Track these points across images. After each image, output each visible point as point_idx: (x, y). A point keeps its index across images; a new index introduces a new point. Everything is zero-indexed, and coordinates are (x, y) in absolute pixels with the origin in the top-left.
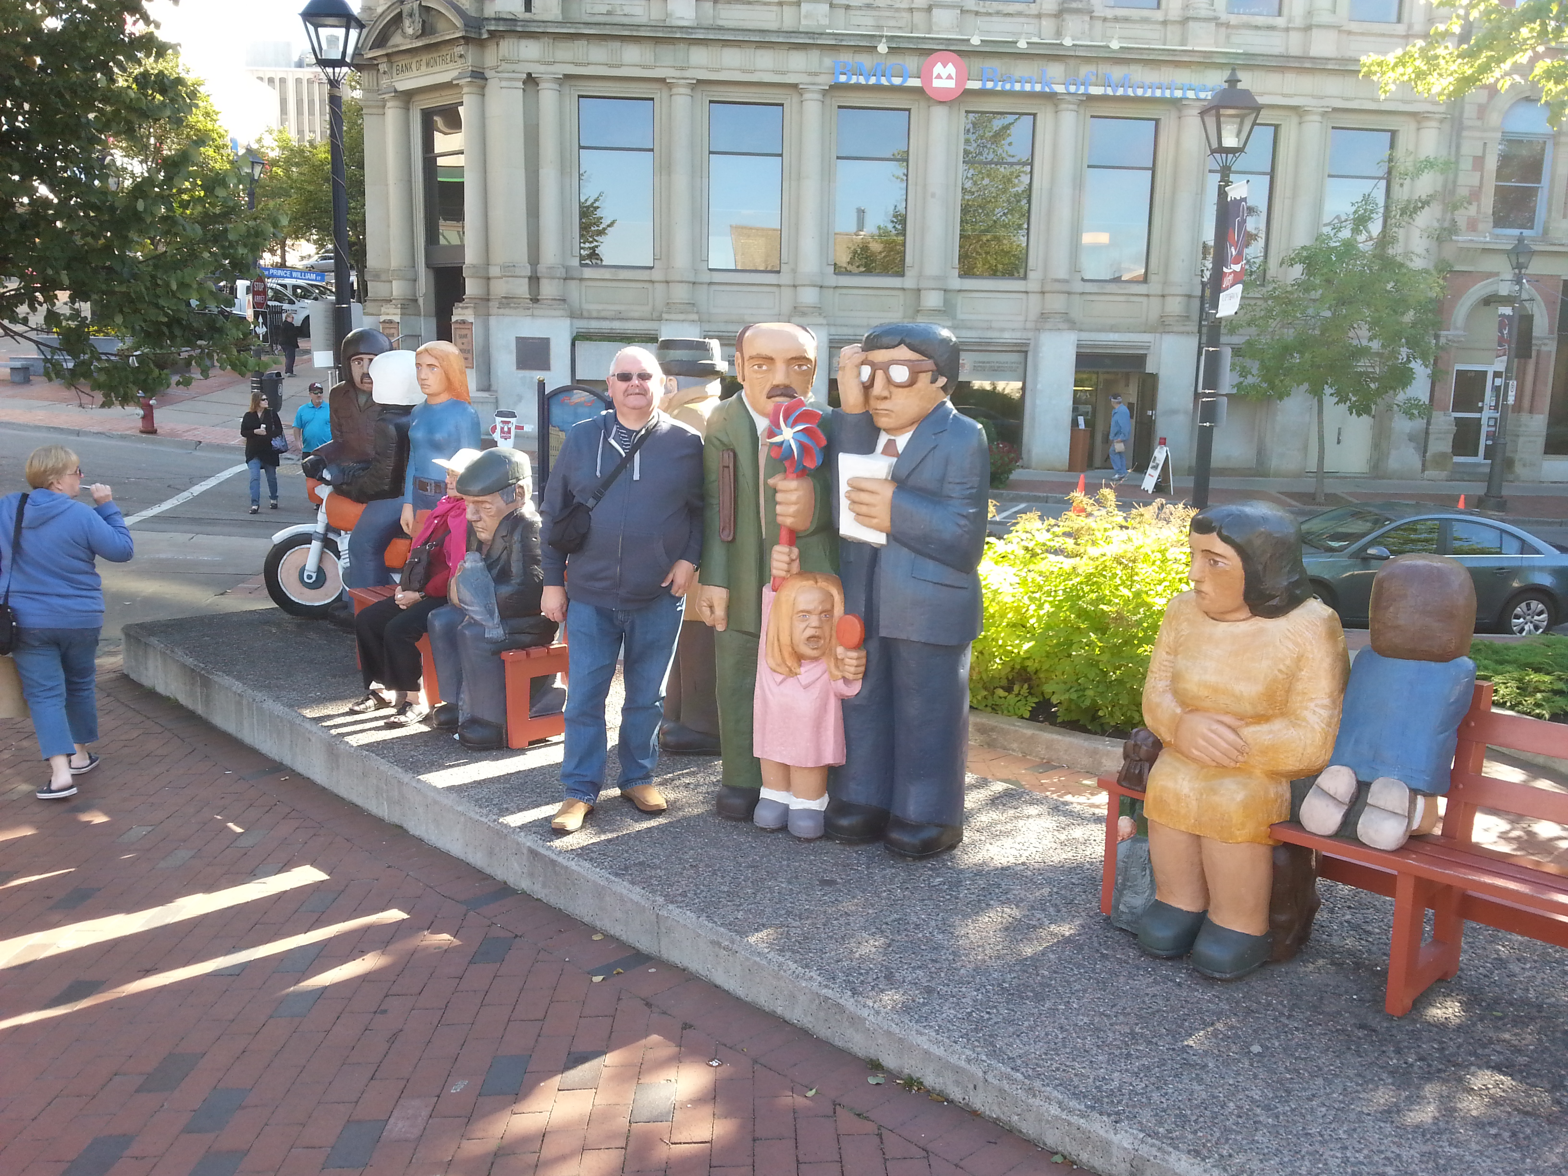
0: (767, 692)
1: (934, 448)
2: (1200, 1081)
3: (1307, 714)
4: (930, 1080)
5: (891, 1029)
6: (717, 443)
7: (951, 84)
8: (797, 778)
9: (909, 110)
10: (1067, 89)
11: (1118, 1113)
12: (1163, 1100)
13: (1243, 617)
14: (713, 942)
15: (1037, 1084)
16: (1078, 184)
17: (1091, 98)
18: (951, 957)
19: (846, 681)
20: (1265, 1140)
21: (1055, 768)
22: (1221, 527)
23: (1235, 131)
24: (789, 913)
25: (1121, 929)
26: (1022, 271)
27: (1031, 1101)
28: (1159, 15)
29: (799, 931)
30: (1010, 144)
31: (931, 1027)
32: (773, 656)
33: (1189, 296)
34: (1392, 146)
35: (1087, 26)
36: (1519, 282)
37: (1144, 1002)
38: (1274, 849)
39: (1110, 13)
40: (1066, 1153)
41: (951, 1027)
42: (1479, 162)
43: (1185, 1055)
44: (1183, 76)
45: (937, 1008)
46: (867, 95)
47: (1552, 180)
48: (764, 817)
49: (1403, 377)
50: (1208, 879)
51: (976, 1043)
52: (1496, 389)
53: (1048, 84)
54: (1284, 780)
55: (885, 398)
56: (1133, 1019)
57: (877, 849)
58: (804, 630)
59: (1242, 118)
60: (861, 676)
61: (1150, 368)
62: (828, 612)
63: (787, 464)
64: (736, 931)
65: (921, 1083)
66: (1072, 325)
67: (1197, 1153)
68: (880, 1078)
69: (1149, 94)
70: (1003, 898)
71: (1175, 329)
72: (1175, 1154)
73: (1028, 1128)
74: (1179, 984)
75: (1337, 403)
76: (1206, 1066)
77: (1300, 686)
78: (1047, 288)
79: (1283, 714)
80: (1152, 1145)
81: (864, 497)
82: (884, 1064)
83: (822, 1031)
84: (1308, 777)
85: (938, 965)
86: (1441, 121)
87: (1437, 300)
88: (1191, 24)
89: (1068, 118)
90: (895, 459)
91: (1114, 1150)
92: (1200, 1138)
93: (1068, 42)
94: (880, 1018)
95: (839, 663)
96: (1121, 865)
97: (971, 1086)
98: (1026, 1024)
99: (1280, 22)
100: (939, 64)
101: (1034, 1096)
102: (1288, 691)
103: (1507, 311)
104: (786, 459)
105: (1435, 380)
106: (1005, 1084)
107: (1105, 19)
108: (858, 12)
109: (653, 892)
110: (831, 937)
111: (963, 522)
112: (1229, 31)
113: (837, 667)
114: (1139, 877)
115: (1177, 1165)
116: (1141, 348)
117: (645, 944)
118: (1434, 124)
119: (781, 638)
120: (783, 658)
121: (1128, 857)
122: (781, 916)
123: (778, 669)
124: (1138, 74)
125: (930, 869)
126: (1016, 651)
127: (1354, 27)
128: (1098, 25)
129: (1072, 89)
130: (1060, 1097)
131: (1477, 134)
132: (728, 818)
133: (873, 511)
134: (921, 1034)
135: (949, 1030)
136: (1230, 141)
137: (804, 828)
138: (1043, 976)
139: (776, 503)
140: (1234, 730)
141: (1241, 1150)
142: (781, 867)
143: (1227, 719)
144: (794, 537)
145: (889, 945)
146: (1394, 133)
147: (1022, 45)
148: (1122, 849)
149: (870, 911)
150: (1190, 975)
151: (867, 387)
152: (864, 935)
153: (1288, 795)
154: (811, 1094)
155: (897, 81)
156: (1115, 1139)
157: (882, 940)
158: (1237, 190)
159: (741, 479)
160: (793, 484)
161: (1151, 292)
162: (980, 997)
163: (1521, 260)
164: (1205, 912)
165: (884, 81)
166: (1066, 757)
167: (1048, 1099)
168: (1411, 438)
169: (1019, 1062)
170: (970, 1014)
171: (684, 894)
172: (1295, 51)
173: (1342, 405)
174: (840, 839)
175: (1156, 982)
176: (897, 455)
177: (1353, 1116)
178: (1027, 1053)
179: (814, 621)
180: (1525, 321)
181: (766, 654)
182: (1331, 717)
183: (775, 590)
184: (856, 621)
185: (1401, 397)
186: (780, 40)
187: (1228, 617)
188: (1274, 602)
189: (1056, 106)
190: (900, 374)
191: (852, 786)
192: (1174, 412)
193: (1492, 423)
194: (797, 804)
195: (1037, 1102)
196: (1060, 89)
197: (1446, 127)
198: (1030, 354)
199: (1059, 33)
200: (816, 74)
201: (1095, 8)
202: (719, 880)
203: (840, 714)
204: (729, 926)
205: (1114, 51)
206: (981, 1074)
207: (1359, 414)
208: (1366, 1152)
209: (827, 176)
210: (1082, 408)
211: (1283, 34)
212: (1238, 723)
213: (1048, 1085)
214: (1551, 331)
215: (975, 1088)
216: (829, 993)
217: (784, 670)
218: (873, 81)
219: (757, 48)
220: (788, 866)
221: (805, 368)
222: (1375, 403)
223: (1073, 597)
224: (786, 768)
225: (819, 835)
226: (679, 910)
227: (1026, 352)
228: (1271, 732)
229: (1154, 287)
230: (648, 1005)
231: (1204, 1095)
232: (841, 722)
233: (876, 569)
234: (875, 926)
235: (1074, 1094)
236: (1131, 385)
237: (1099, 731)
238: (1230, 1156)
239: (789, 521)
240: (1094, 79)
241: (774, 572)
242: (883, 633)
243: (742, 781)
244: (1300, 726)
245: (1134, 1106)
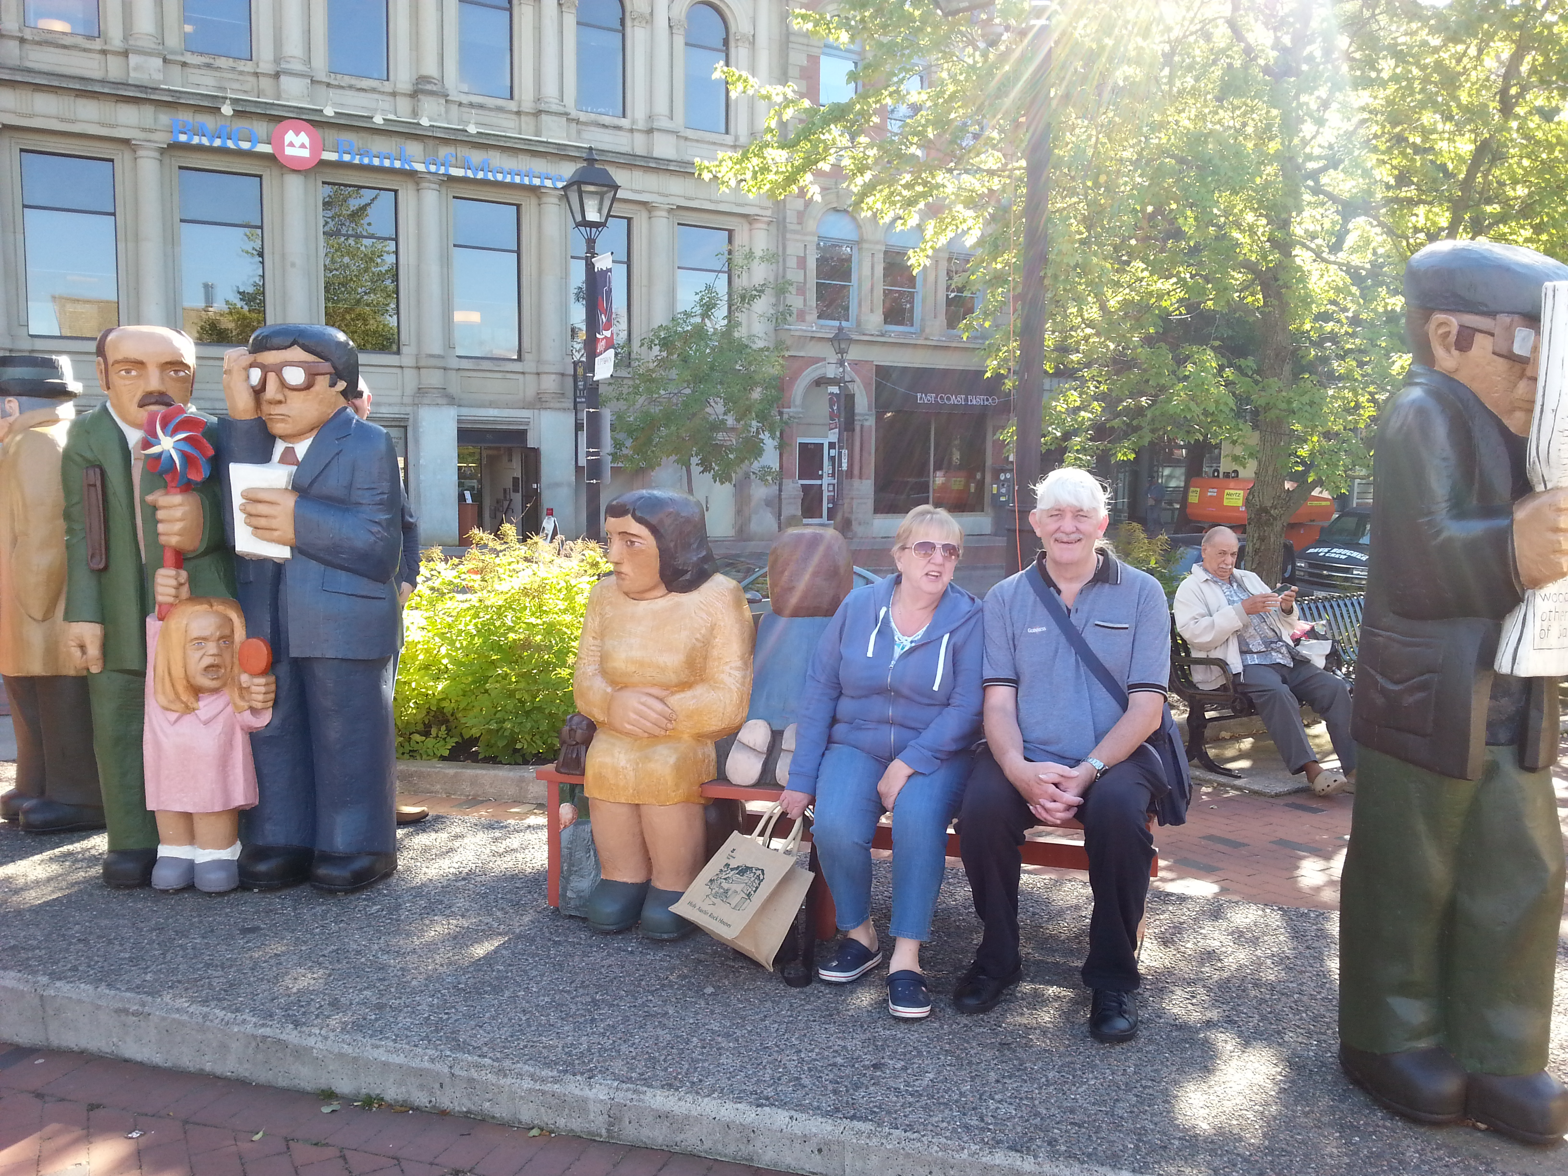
0: (160, 734)
1: (338, 454)
2: (663, 1026)
3: (724, 677)
4: (392, 1092)
5: (343, 1051)
6: (78, 459)
7: (306, 153)
8: (202, 827)
9: (260, 177)
10: (427, 168)
11: (591, 1070)
12: (632, 1049)
13: (659, 595)
14: (118, 1011)
15: (507, 1063)
16: (446, 262)
17: (452, 179)
18: (400, 973)
19: (254, 711)
20: (730, 1061)
21: (482, 802)
22: (634, 510)
23: (596, 208)
24: (208, 966)
25: (571, 917)
26: (395, 347)
27: (502, 1082)
28: (512, 106)
29: (222, 980)
30: (369, 224)
31: (387, 1038)
32: (164, 693)
33: (563, 375)
34: (730, 241)
35: (443, 110)
36: (841, 363)
37: (601, 973)
38: (706, 808)
39: (465, 99)
40: (542, 1124)
41: (409, 1034)
42: (802, 262)
43: (646, 1009)
44: (539, 165)
45: (392, 1020)
46: (211, 157)
47: (860, 279)
48: (163, 877)
49: (754, 449)
50: (649, 845)
51: (438, 1042)
52: (832, 459)
53: (409, 162)
54: (709, 742)
55: (280, 402)
56: (592, 990)
57: (304, 891)
58: (199, 660)
59: (602, 196)
60: (271, 704)
61: (531, 444)
62: (227, 638)
63: (168, 478)
64: (145, 993)
65: (382, 1099)
66: (452, 400)
67: (670, 1086)
68: (335, 1105)
69: (508, 179)
70: (448, 912)
71: (552, 405)
72: (650, 1092)
73: (501, 1111)
74: (632, 952)
75: (703, 472)
76: (667, 1013)
77: (715, 653)
78: (421, 364)
79: (702, 680)
80: (628, 1090)
81: (262, 509)
82: (338, 1091)
83: (262, 1076)
84: (729, 735)
85: (386, 983)
86: (769, 223)
87: (781, 379)
88: (544, 117)
89: (431, 197)
90: (295, 468)
91: (591, 1106)
92: (671, 1073)
93: (425, 122)
94: (329, 1042)
95: (244, 691)
96: (565, 851)
97: (438, 1086)
98: (488, 1015)
99: (625, 123)
100: (291, 132)
101: (505, 1076)
102: (705, 658)
103: (835, 390)
104: (166, 472)
105: (781, 448)
106: (474, 1074)
107: (460, 104)
108: (197, 71)
109: (34, 973)
110: (262, 979)
111: (375, 529)
112: (579, 127)
113: (242, 697)
114: (584, 859)
115: (652, 1102)
116: (521, 423)
117: (25, 1035)
118: (764, 226)
119: (173, 672)
120: (177, 694)
121: (571, 843)
122: (198, 969)
123: (173, 707)
124: (497, 159)
125: (364, 899)
126: (430, 692)
127: (689, 133)
128: (454, 108)
129: (433, 168)
130: (532, 1070)
131: (798, 237)
132: (118, 887)
133: (274, 523)
134: (377, 1047)
135: (407, 1037)
136: (592, 216)
137: (215, 881)
138: (499, 971)
139: (158, 522)
140: (661, 700)
141: (709, 1074)
142: (192, 924)
143: (655, 691)
144: (181, 559)
145: (330, 975)
146: (731, 232)
147: (378, 120)
148: (565, 836)
149: (303, 948)
150: (641, 943)
151: (258, 391)
152: (299, 970)
153: (713, 755)
154: (257, 1137)
155: (245, 145)
156: (590, 1094)
157: (321, 971)
158: (603, 262)
159: (112, 499)
160: (177, 499)
161: (527, 370)
162: (436, 1001)
163: (842, 346)
164: (649, 881)
165: (230, 144)
166: (492, 790)
167: (520, 1075)
168: (768, 503)
169: (485, 1049)
170: (428, 1018)
171: (75, 969)
172: (640, 150)
173: (706, 474)
174: (259, 886)
175: (609, 955)
176: (297, 463)
177: (801, 1025)
178: (492, 1040)
179: (212, 648)
180: (849, 399)
181: (155, 692)
182: (744, 677)
183: (161, 619)
184: (262, 644)
185: (756, 465)
186: (106, 90)
187: (647, 595)
188: (688, 576)
189: (418, 184)
190: (295, 376)
191: (268, 827)
192: (557, 485)
193: (831, 488)
194: (203, 855)
195: (509, 1081)
196: (420, 167)
197: (773, 229)
198: (410, 430)
199: (415, 113)
200: (151, 131)
201: (450, 93)
202: (117, 948)
203: (249, 749)
204: (138, 989)
205: (471, 135)
206: (446, 1070)
207: (722, 483)
208: (817, 1050)
209: (170, 240)
210: (468, 483)
211: (629, 135)
212: (665, 693)
213: (518, 1062)
214: (870, 409)
215: (441, 1086)
216: (267, 1031)
217: (179, 706)
218: (217, 143)
219: (77, 96)
220: (201, 922)
221: (182, 374)
222: (735, 472)
223: (485, 631)
224: (188, 817)
225: (233, 886)
226: (68, 986)
227: (406, 427)
228: (694, 697)
229: (529, 365)
230: (39, 1096)
231: (668, 1037)
232: (250, 759)
233: (282, 587)
234: (311, 960)
235: (545, 1064)
236: (514, 460)
237: (520, 761)
238: (701, 1081)
239: (174, 540)
240: (453, 161)
241: (160, 598)
242: (294, 653)
243: (133, 843)
244: (718, 688)
245: (605, 1061)
